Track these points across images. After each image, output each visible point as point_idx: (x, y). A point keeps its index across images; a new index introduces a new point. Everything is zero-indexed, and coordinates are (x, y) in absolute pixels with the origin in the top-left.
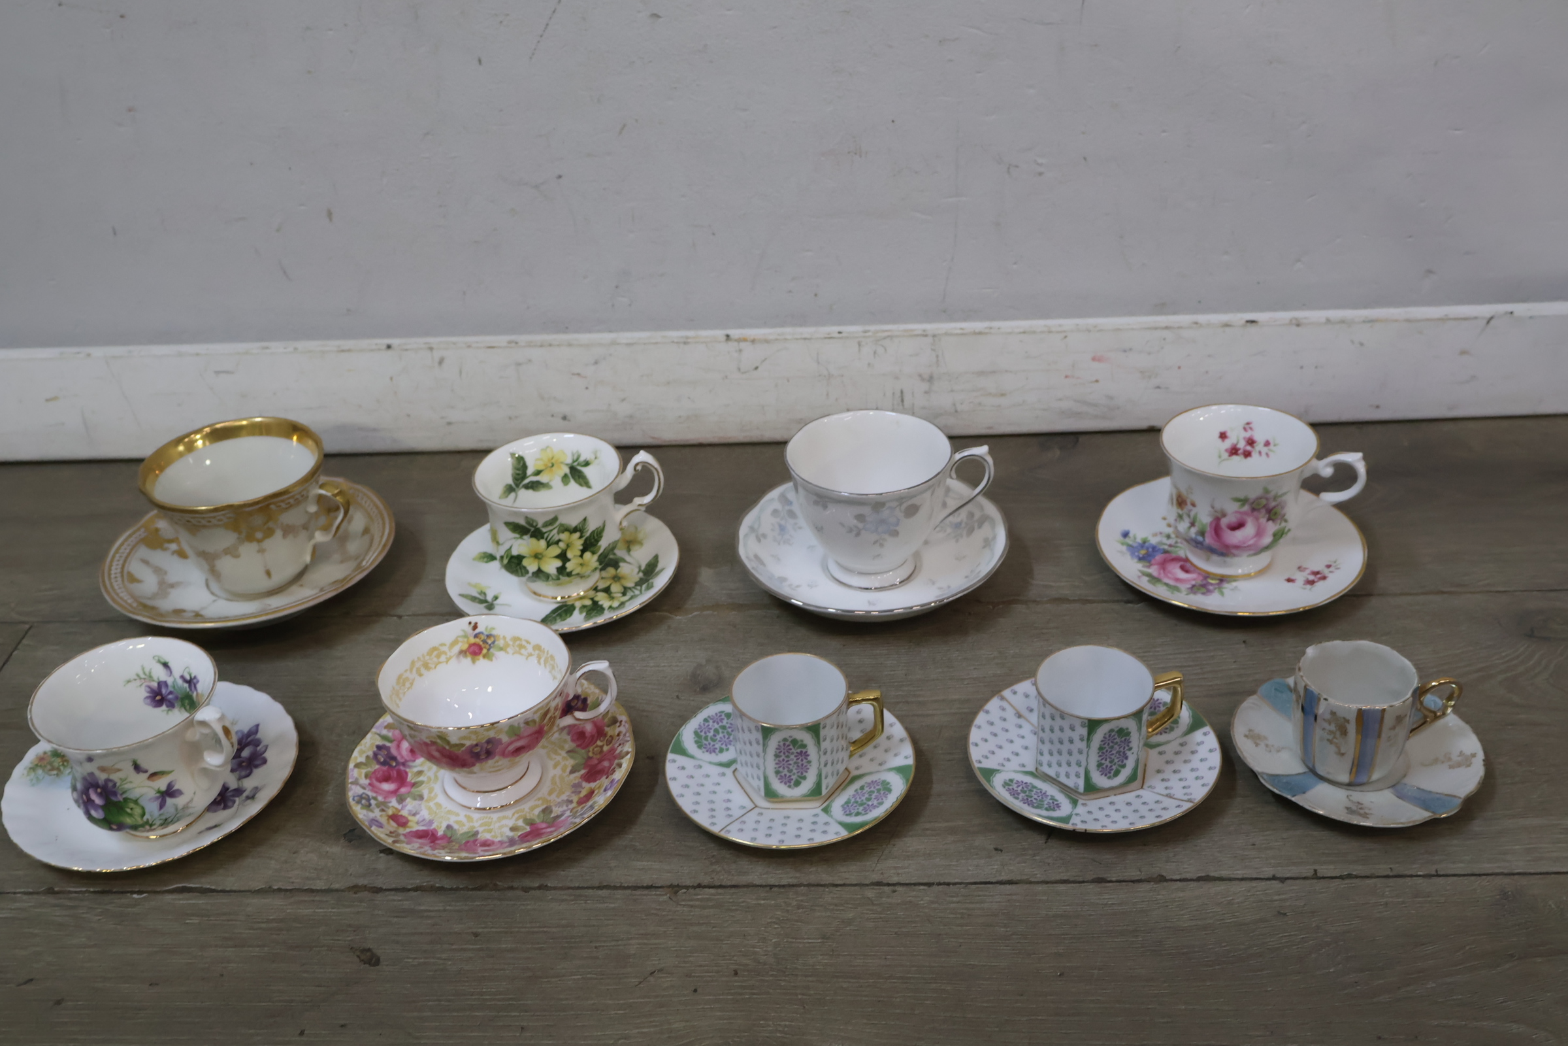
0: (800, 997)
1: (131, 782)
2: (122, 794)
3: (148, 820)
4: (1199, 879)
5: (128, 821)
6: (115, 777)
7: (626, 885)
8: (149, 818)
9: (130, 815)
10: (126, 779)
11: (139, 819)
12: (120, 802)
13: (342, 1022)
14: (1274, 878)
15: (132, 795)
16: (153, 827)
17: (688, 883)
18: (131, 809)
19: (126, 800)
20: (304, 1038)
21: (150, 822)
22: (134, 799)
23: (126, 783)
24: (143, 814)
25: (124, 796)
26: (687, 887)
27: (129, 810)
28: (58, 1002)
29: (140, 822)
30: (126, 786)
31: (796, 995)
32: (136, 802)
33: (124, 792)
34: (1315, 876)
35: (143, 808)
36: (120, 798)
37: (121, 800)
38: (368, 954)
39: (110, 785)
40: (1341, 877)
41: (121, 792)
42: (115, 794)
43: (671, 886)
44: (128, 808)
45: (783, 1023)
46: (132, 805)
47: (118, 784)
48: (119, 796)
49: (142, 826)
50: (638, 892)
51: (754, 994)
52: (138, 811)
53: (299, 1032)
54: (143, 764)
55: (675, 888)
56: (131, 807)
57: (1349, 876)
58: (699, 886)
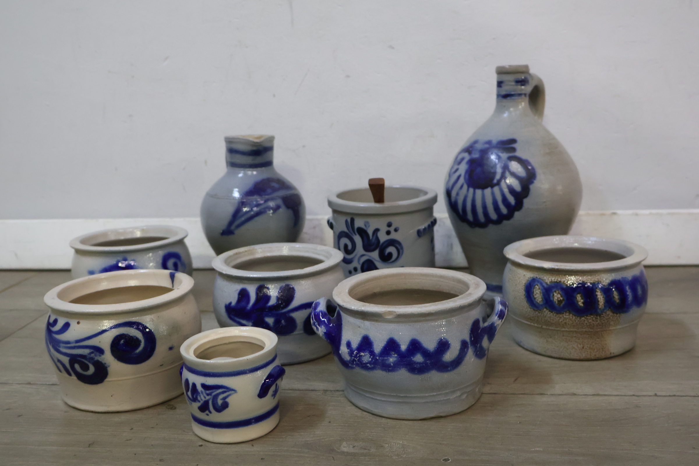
0: (382, 426)
4: (594, 395)
7: (301, 389)
13: (152, 426)
14: (634, 395)
17: (332, 389)
20: (132, 431)
26: (331, 391)
28: (19, 416)
31: (381, 425)
34: (656, 395)
38: (171, 406)
40: (670, 396)
43: (324, 390)
45: (373, 434)
50: (307, 392)
51: (359, 424)
53: (130, 428)
55: (325, 391)
57: (674, 396)
58: (337, 391)
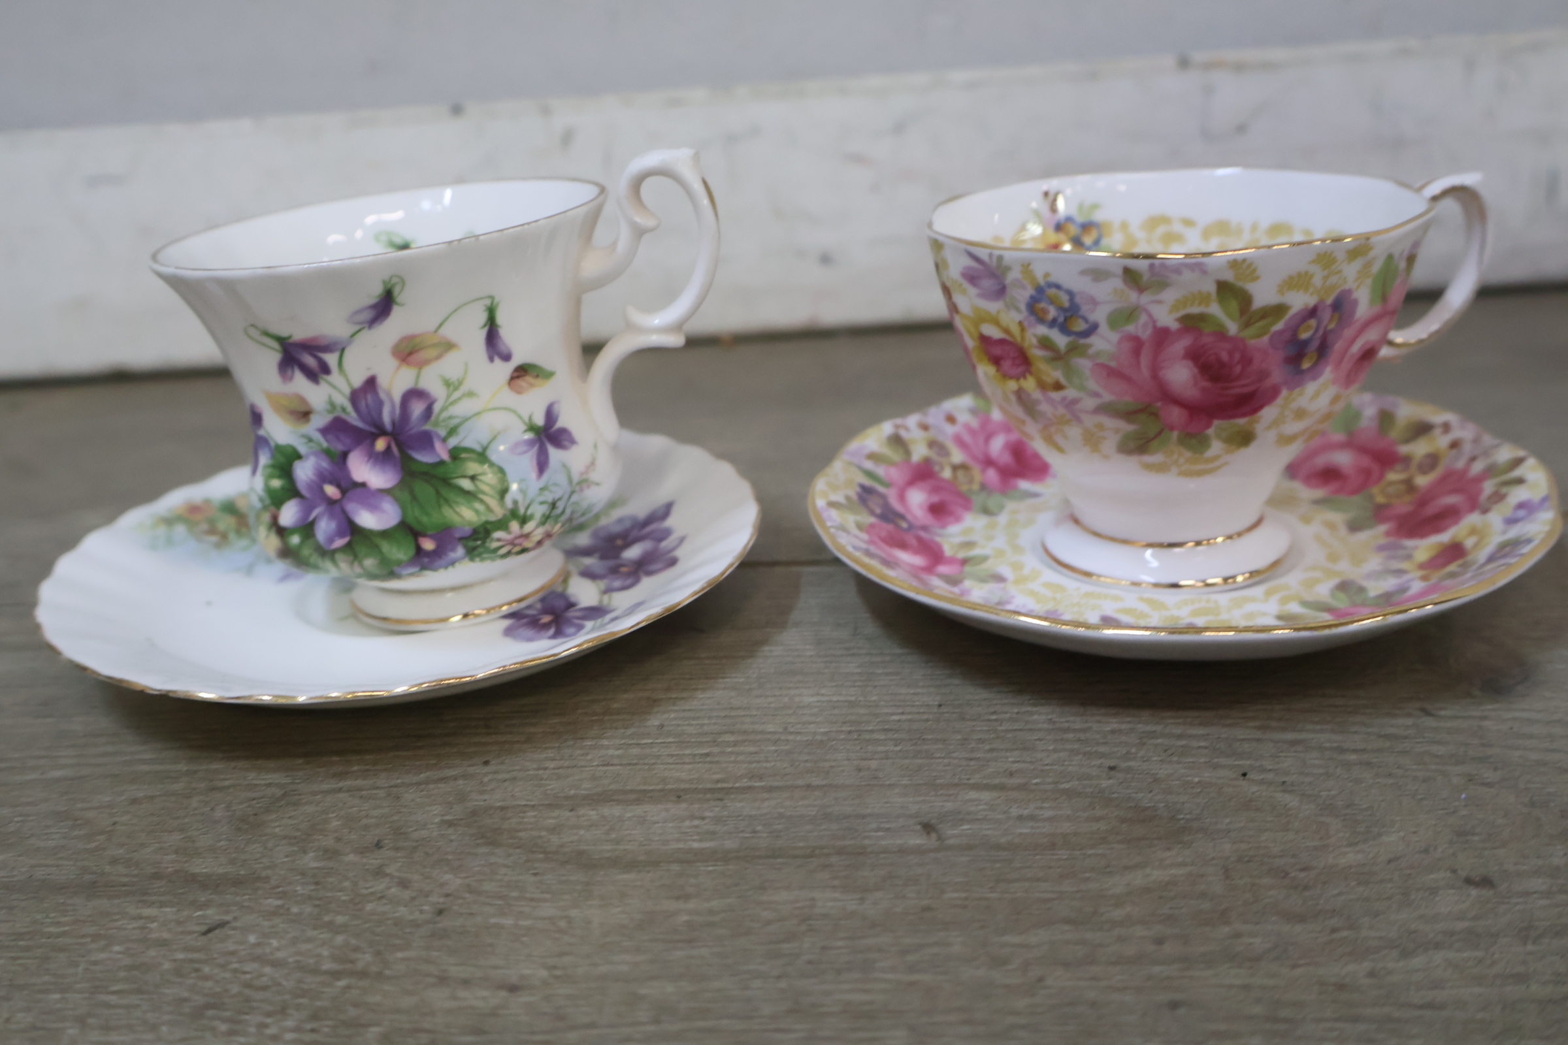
1: (470, 394)
2: (444, 440)
3: (515, 502)
5: (466, 515)
6: (431, 380)
8: (520, 498)
9: (470, 495)
10: (460, 383)
11: (493, 503)
12: (442, 463)
15: (470, 438)
16: (529, 527)
18: (473, 478)
19: (456, 454)
21: (522, 511)
22: (478, 448)
23: (460, 399)
24: (503, 492)
25: (453, 442)
27: (466, 484)
29: (499, 512)
30: (461, 409)
32: (482, 456)
33: (453, 431)
35: (501, 471)
36: (442, 453)
37: (445, 456)
39: (417, 408)
41: (443, 432)
42: (426, 441)
44: (464, 477)
46: (473, 467)
47: (437, 407)
48: (438, 446)
49: (502, 524)
52: (489, 478)
54: (508, 334)
56: (471, 473)
